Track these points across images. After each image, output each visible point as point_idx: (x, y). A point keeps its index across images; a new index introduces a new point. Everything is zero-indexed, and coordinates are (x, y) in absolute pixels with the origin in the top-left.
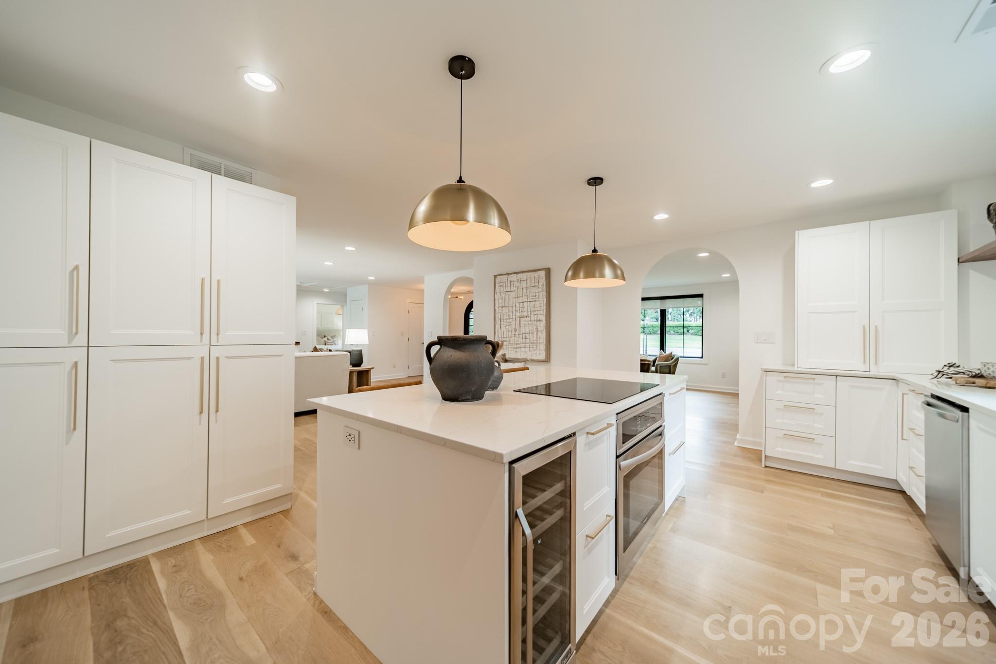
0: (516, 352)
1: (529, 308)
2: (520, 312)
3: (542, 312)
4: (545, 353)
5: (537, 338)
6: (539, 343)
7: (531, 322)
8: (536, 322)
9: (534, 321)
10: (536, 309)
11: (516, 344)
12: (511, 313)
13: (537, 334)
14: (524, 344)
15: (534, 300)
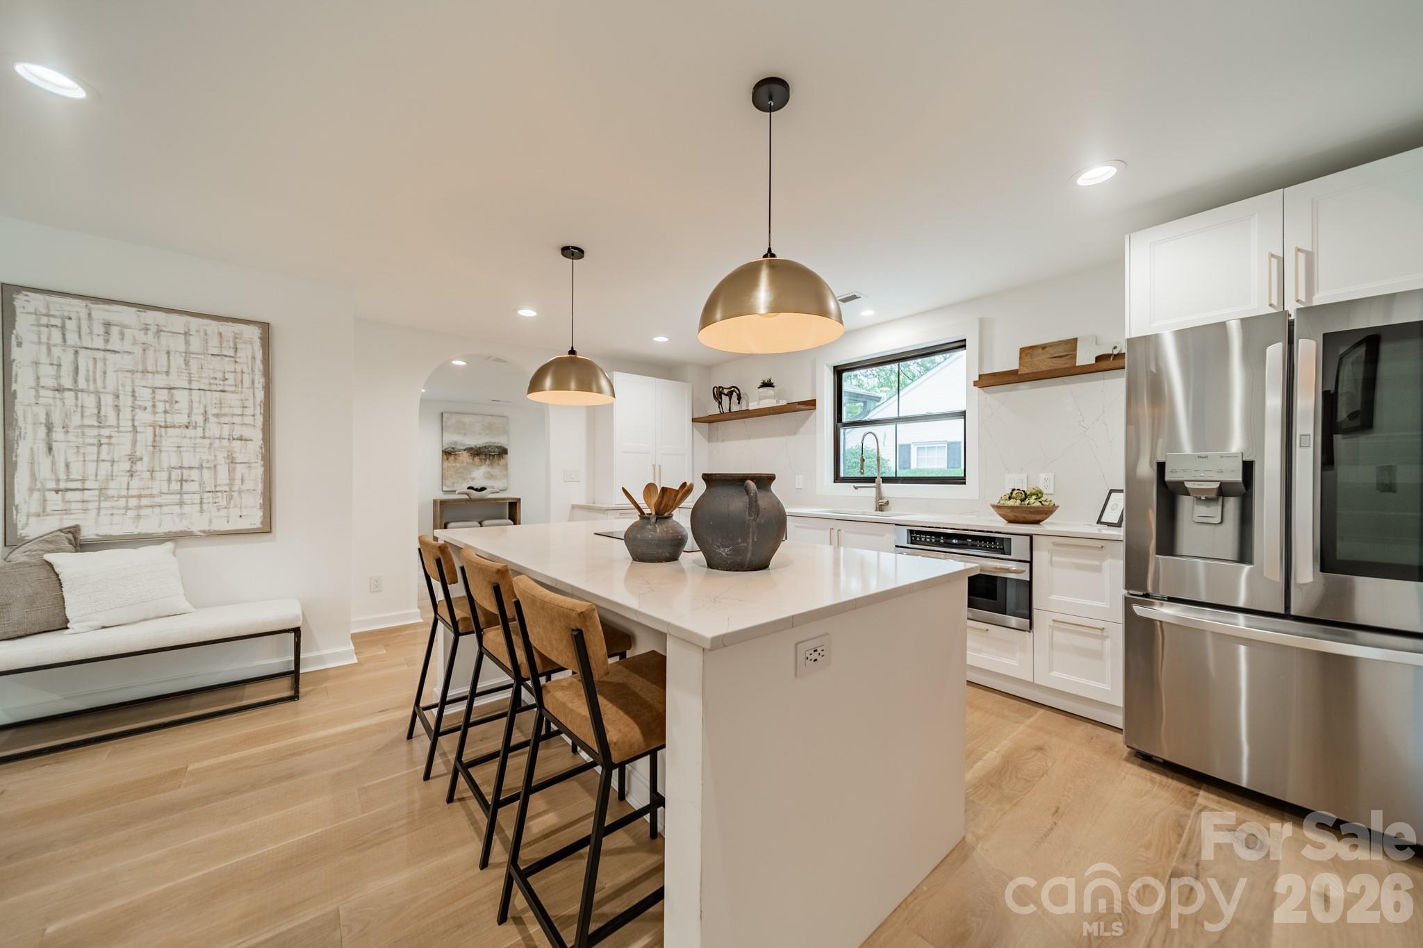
0: (139, 517)
1: (195, 405)
2: (155, 413)
3: (249, 420)
4: (261, 514)
5: (232, 480)
6: (240, 492)
7: (207, 442)
8: (225, 443)
9: (220, 438)
10: (225, 411)
11: (140, 497)
12: (108, 411)
13: (231, 471)
14: (178, 496)
15: (221, 388)
